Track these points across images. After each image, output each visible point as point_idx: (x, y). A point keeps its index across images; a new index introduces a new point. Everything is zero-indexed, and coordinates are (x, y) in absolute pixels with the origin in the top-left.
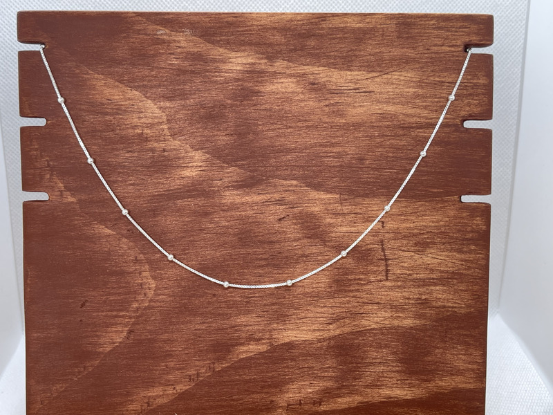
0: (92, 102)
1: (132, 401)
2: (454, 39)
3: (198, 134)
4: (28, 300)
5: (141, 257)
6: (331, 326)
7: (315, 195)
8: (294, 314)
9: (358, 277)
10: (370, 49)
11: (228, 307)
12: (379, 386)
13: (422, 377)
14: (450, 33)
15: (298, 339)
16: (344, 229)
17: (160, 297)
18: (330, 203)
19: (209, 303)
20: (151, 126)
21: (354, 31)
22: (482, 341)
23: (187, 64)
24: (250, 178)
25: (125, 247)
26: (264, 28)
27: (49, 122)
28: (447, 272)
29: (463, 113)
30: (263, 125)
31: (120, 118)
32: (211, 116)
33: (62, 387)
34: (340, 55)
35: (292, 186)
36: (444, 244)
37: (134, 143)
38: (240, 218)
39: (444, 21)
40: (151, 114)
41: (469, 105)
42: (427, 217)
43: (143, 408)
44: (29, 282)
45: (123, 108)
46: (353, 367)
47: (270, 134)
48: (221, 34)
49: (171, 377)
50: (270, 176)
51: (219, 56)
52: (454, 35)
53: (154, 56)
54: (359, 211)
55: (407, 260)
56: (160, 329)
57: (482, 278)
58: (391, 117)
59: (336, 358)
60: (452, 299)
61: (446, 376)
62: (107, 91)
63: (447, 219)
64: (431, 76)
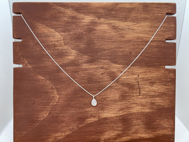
0: (38, 33)
1: (50, 138)
2: (163, 11)
3: (74, 44)
4: (14, 102)
5: (54, 87)
6: (120, 112)
7: (114, 65)
8: (107, 107)
9: (130, 94)
10: (133, 15)
11: (84, 105)
12: (137, 133)
13: (152, 130)
14: (161, 9)
15: (108, 116)
16: (125, 77)
17: (60, 101)
18: (120, 68)
19: (77, 103)
20: (57, 41)
21: (128, 9)
22: (173, 117)
23: (70, 20)
24: (92, 59)
25: (48, 83)
26: (97, 8)
27: (23, 40)
28: (161, 93)
29: (166, 37)
30: (96, 41)
31: (47, 39)
32: (78, 38)
33: (25, 133)
34: (123, 17)
35: (106, 62)
36: (160, 83)
37: (52, 47)
38: (88, 73)
39: (159, 5)
40: (58, 37)
41: (168, 34)
42: (154, 73)
43: (54, 140)
44: (15, 95)
45: (48, 35)
46: (128, 126)
47: (99, 44)
48: (82, 10)
49: (64, 129)
50: (99, 59)
51: (82, 17)
52: (163, 10)
53: (59, 17)
54: (130, 71)
55: (147, 88)
56: (60, 112)
57: (173, 95)
58: (141, 38)
59: (122, 123)
60: (163, 102)
61: (161, 130)
62: (43, 29)
63: (161, 74)
64: (155, 24)
